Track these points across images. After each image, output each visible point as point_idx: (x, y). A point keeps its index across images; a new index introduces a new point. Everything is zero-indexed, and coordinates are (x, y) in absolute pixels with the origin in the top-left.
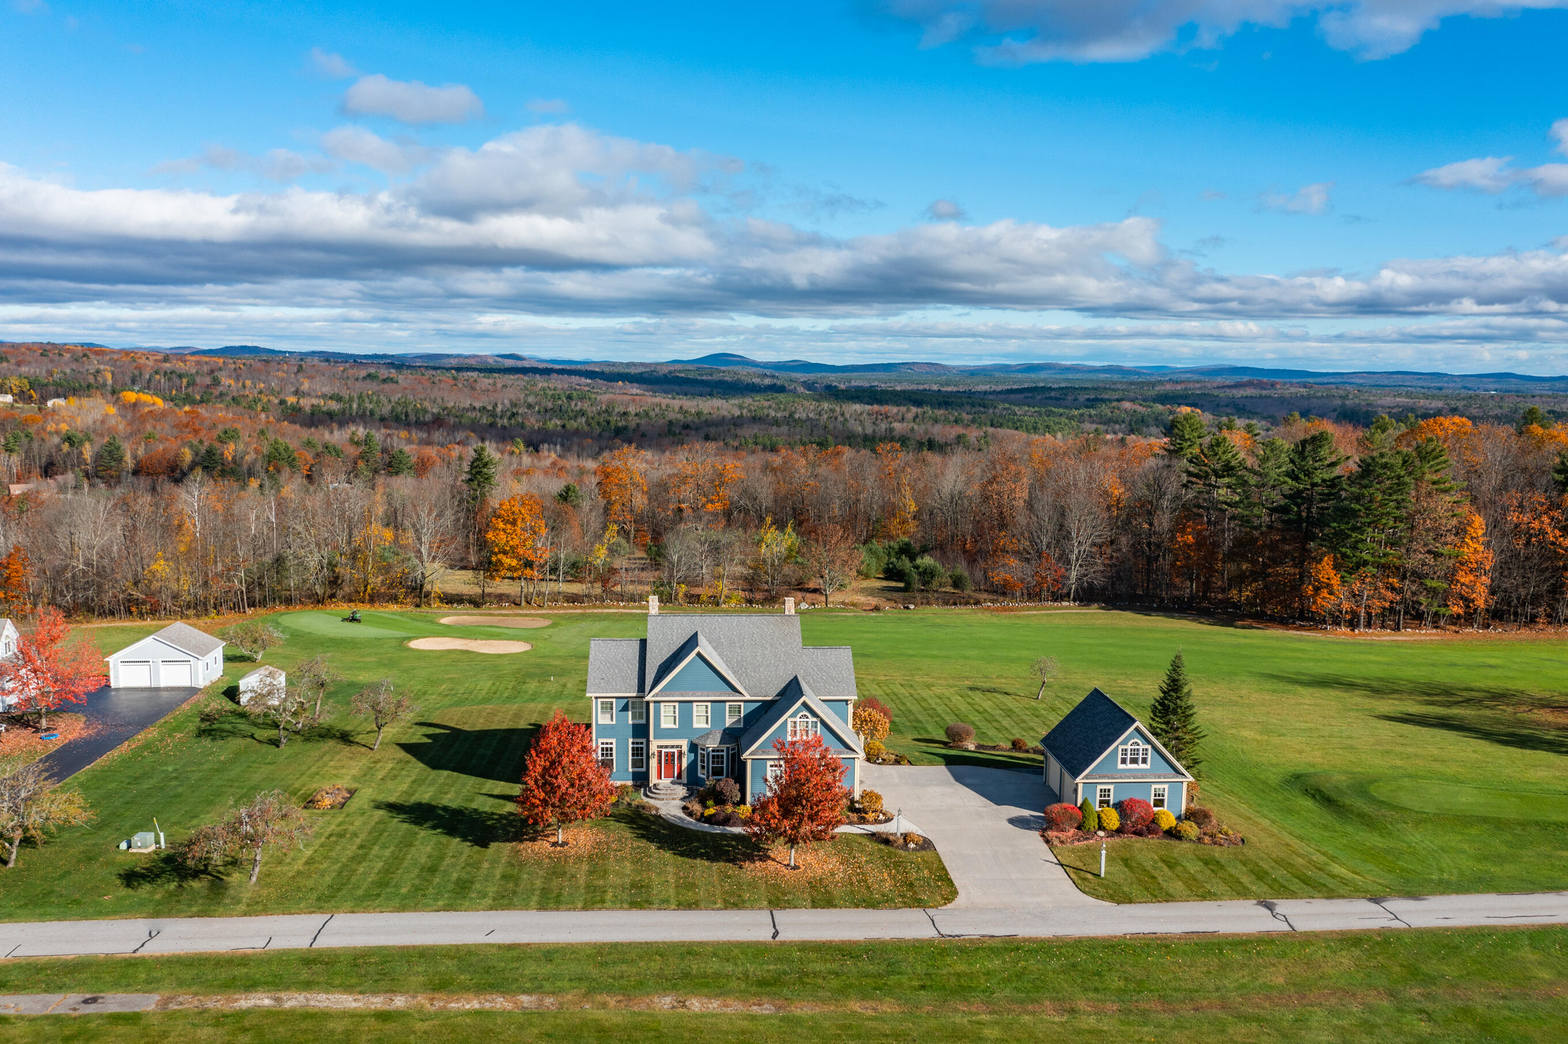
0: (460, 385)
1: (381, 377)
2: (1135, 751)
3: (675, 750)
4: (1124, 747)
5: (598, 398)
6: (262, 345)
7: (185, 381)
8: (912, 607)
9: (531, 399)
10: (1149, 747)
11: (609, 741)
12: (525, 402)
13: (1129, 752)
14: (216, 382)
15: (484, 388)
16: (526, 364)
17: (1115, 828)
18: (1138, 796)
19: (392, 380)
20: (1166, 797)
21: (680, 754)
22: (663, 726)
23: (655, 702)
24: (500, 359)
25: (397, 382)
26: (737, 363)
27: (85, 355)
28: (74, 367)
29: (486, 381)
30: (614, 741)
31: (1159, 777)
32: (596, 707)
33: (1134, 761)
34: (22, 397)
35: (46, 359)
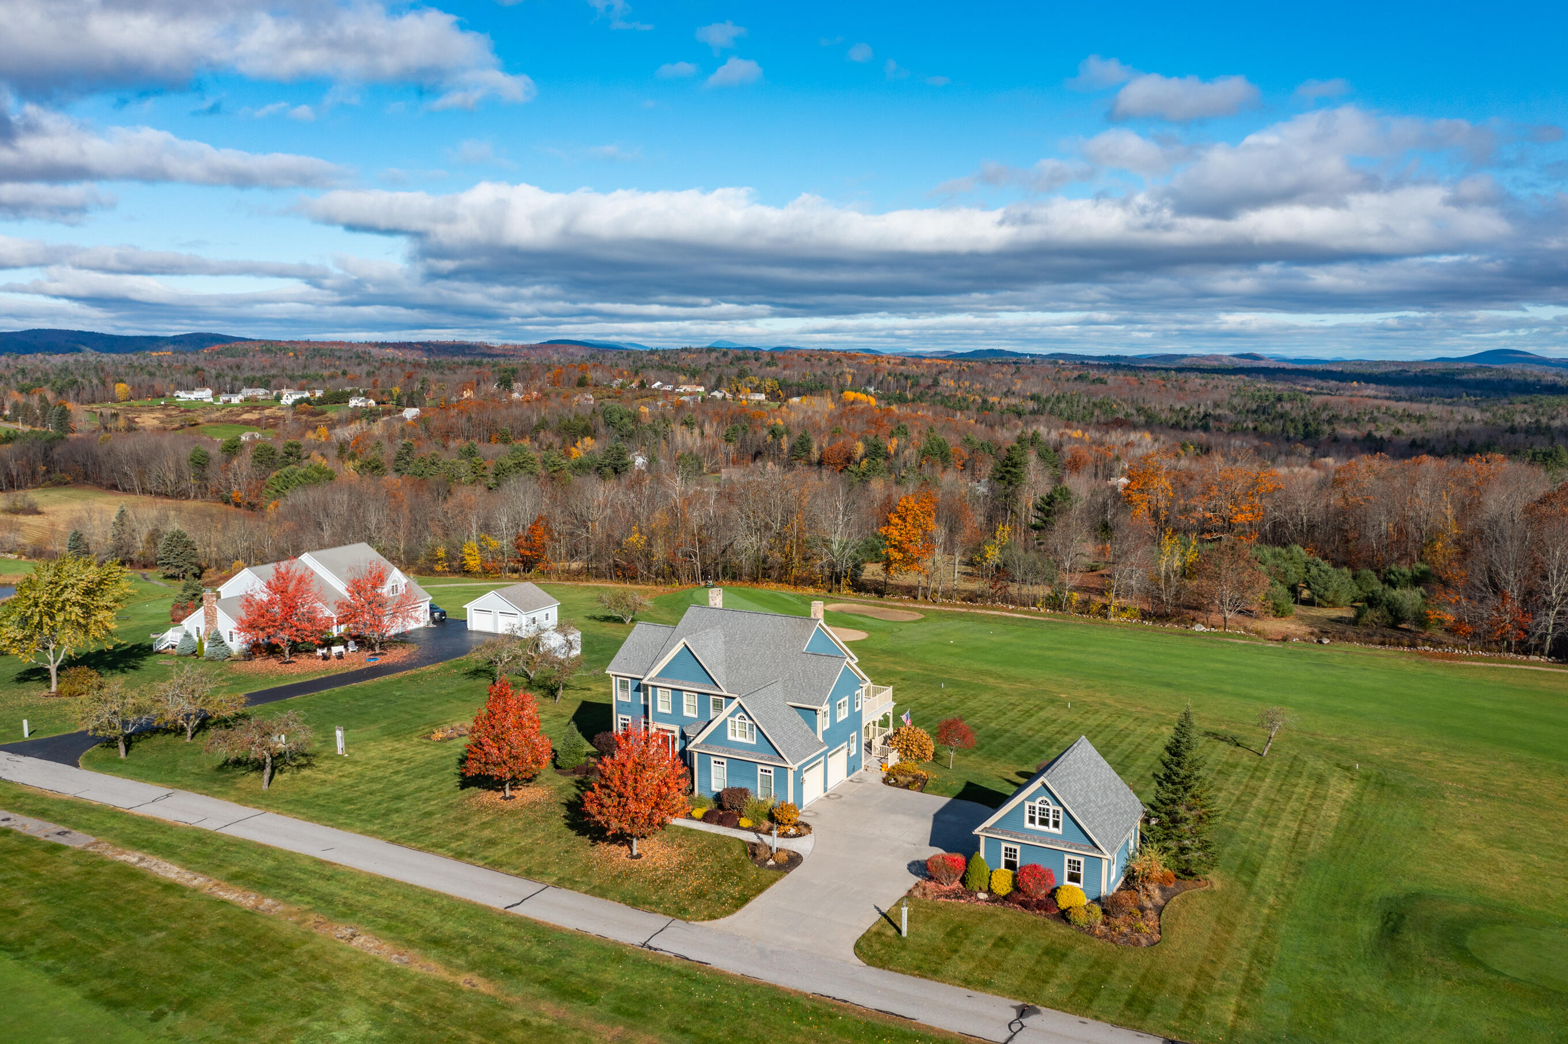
0: (1169, 386)
1: (1091, 378)
2: (1044, 811)
3: (669, 734)
4: (1032, 804)
5: (1312, 399)
6: (1007, 348)
7: (909, 382)
8: (1326, 641)
9: (1236, 401)
10: (1061, 809)
11: (626, 717)
12: (1229, 403)
13: (1037, 811)
14: (936, 383)
15: (1192, 389)
16: (1262, 364)
17: (1003, 893)
18: (1044, 864)
19: (1102, 381)
20: (1082, 872)
21: (674, 739)
22: (660, 709)
23: (653, 686)
24: (1235, 359)
25: (1106, 383)
26: (1521, 360)
27: (838, 360)
28: (826, 371)
29: (1198, 381)
30: (629, 718)
31: (1070, 847)
32: (615, 684)
33: (1044, 822)
34: (773, 396)
35: (808, 363)
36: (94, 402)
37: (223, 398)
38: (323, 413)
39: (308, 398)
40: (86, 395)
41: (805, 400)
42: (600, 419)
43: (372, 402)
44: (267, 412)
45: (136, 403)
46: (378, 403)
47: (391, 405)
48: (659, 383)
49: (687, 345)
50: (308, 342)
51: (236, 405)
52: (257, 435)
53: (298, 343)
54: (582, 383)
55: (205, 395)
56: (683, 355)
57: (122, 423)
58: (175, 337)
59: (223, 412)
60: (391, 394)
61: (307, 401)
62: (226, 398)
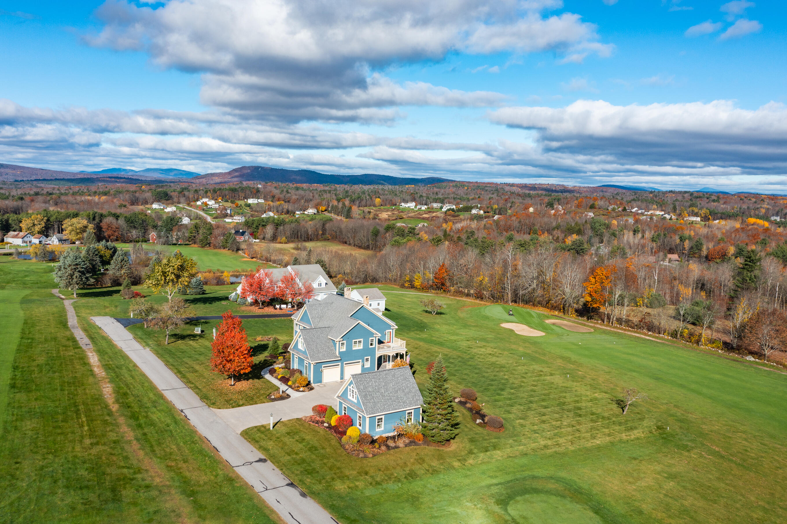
4: (350, 387)
13: (351, 391)
17: (333, 425)
18: (352, 416)
20: (362, 422)
31: (358, 409)
33: (353, 397)
34: (705, 219)
35: (741, 201)
36: (366, 206)
37: (419, 207)
38: (458, 216)
39: (453, 209)
40: (363, 203)
41: (723, 222)
42: (589, 226)
43: (482, 212)
44: (434, 214)
45: (382, 207)
46: (485, 212)
47: (491, 214)
48: (636, 209)
49: (673, 189)
50: (477, 182)
51: (423, 211)
52: (426, 224)
53: (472, 183)
54: (592, 207)
55: (412, 205)
56: (669, 195)
57: (371, 216)
58: (422, 179)
59: (416, 213)
60: (492, 208)
61: (453, 210)
62: (420, 207)
